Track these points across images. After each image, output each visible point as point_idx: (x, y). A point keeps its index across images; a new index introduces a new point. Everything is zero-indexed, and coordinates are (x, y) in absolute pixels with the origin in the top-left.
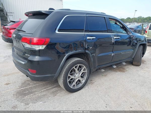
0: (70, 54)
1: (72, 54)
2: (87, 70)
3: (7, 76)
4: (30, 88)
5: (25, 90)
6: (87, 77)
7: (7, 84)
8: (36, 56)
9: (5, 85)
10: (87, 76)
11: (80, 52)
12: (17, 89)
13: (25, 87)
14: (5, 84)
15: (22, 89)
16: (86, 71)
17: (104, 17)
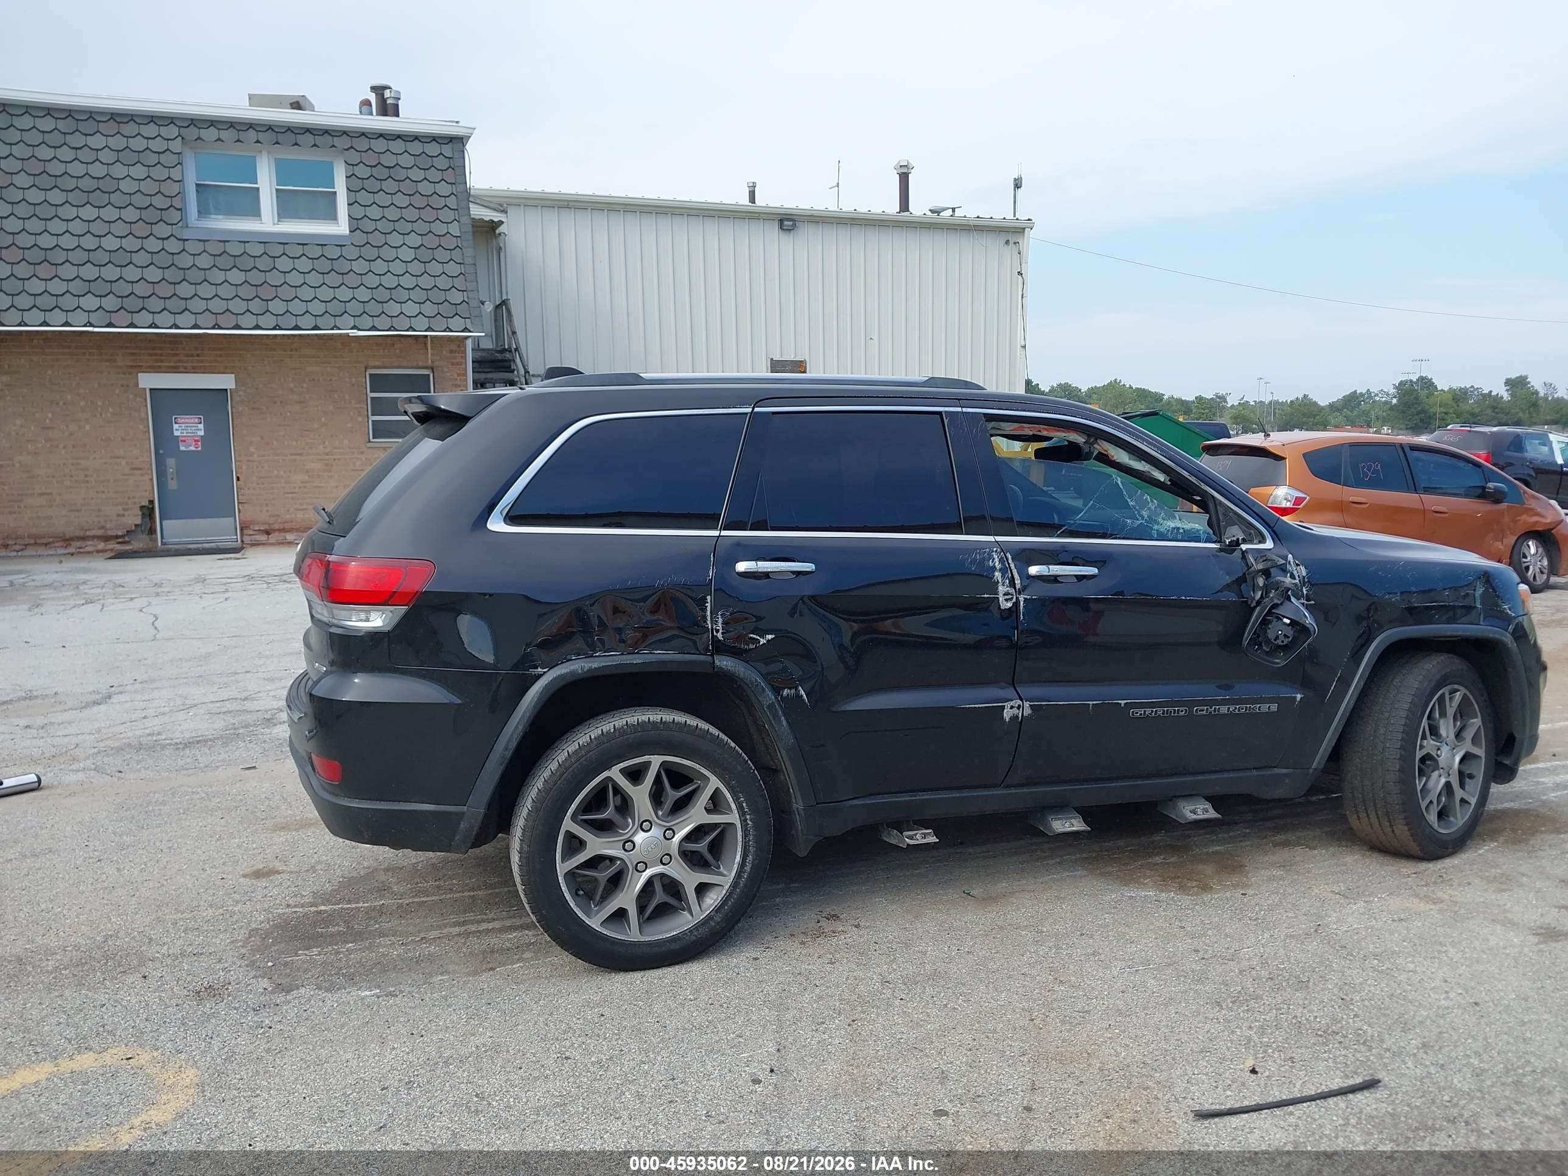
0: (572, 673)
1: (590, 670)
2: (740, 808)
3: (297, 830)
4: (368, 911)
5: (328, 919)
6: (743, 864)
7: (258, 875)
8: (356, 671)
9: (245, 876)
10: (738, 859)
11: (664, 662)
12: (296, 906)
13: (349, 902)
14: (248, 871)
15: (320, 912)
16: (733, 817)
17: (940, 413)
